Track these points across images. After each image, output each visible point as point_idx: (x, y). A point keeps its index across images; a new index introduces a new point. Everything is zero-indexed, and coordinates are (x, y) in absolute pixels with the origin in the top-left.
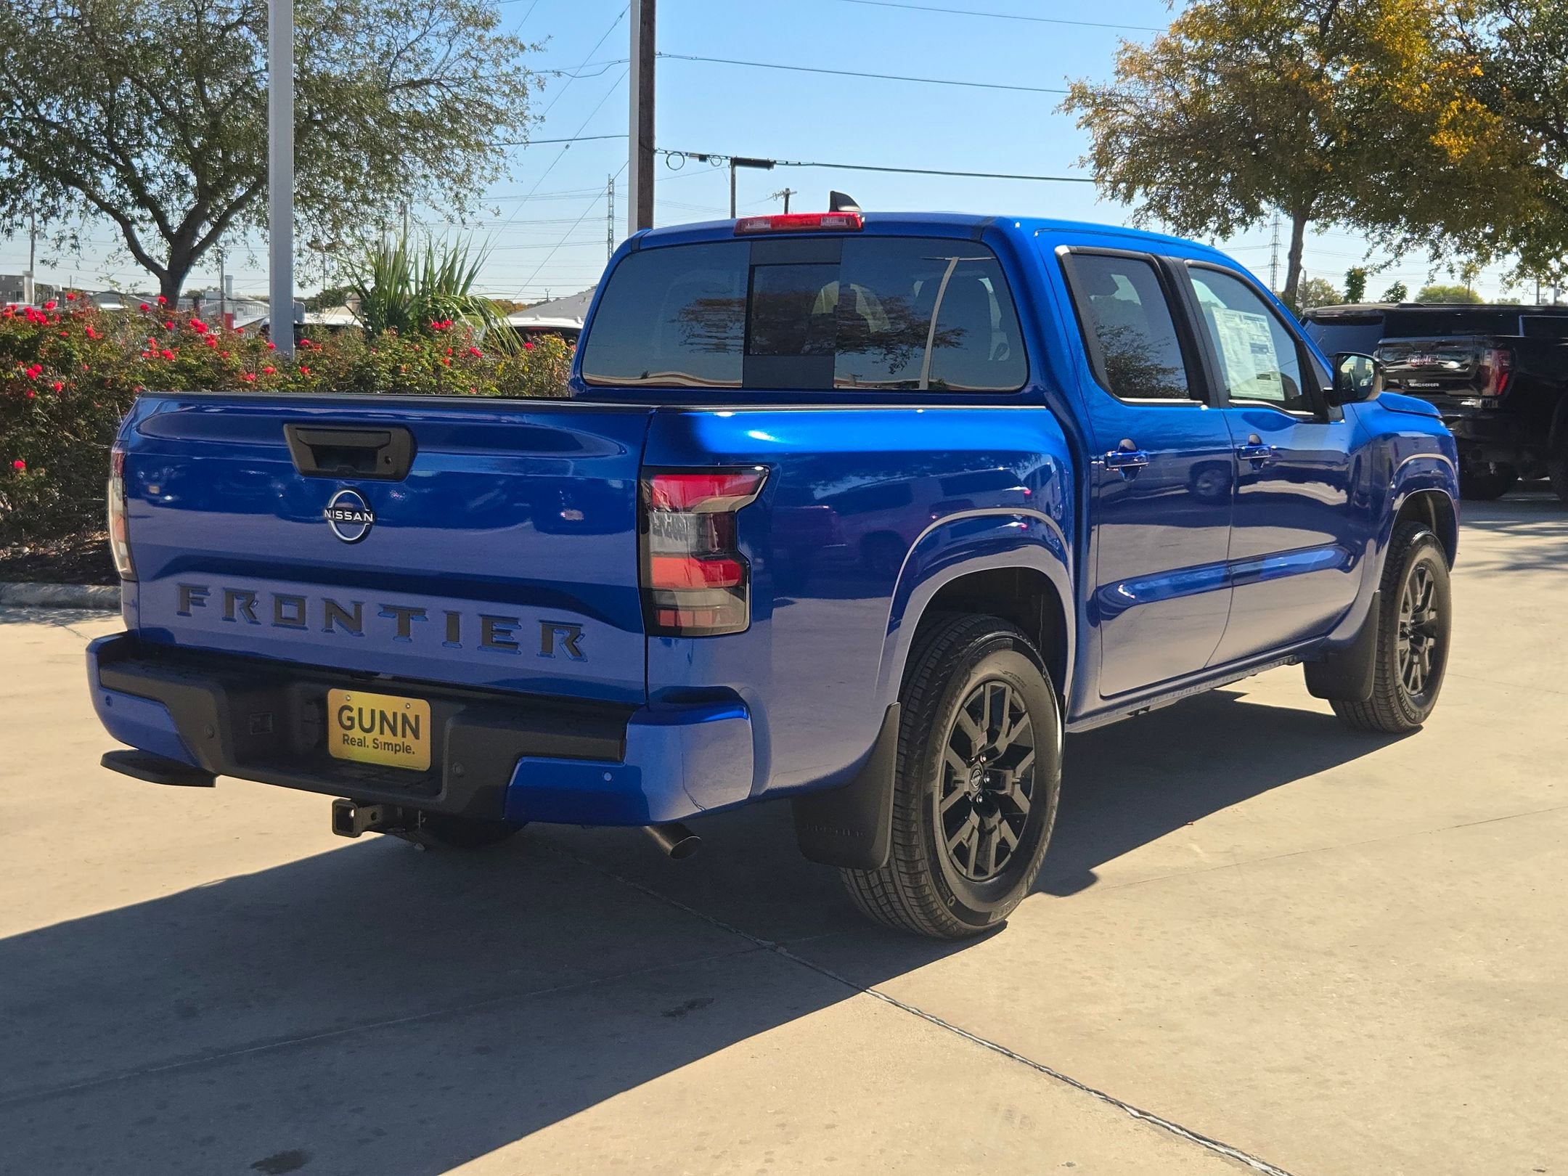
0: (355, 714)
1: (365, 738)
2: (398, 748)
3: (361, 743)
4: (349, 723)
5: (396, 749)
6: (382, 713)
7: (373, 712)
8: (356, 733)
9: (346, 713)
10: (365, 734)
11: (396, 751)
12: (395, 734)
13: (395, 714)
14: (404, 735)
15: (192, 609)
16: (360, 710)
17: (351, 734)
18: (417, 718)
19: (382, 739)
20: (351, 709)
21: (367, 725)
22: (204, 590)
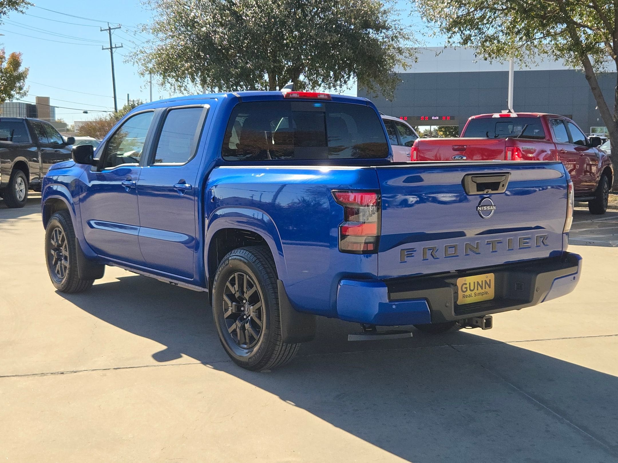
0: (468, 286)
1: (471, 294)
2: (483, 294)
3: (470, 296)
4: (465, 290)
5: (482, 294)
6: (478, 282)
7: (474, 283)
8: (468, 293)
9: (465, 286)
10: (471, 292)
11: (482, 295)
12: (482, 289)
13: (482, 281)
14: (485, 288)
15: (406, 259)
16: (470, 283)
17: (466, 294)
18: (490, 280)
19: (477, 292)
20: (466, 284)
21: (472, 288)
22: (413, 250)
